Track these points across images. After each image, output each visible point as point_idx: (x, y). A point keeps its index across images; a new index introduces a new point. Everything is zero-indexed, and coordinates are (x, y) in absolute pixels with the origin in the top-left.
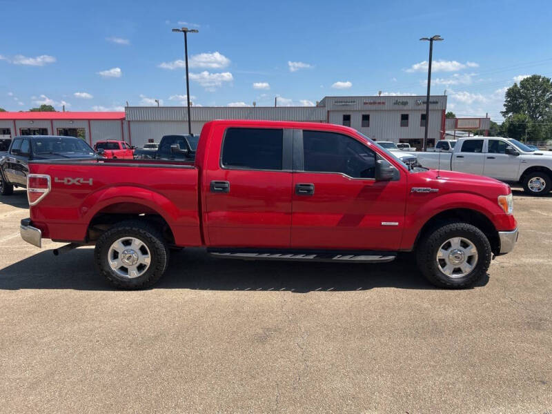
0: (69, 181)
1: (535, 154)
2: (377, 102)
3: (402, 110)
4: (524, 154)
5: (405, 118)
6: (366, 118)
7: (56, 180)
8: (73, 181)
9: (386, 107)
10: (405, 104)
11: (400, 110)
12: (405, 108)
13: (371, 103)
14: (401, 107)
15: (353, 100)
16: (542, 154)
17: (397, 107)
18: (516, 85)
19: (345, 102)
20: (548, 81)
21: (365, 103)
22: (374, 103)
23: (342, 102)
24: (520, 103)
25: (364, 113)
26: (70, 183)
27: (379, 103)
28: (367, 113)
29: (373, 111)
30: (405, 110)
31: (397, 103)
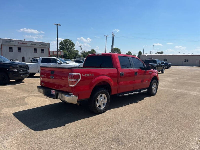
0: (87, 75)
1: (67, 64)
2: (24, 43)
3: (34, 47)
4: (63, 64)
5: (35, 50)
6: (19, 49)
7: (83, 75)
8: (88, 75)
9: (28, 45)
10: (35, 45)
11: (33, 47)
12: (35, 46)
13: (21, 43)
14: (34, 46)
15: (13, 41)
16: (69, 64)
17: (32, 46)
18: (62, 42)
19: (9, 42)
20: (71, 41)
21: (19, 43)
22: (23, 43)
23: (8, 42)
24: (64, 47)
25: (19, 47)
26: (87, 76)
27: (25, 44)
28: (20, 47)
29: (23, 46)
30: (35, 47)
31: (32, 44)
